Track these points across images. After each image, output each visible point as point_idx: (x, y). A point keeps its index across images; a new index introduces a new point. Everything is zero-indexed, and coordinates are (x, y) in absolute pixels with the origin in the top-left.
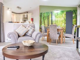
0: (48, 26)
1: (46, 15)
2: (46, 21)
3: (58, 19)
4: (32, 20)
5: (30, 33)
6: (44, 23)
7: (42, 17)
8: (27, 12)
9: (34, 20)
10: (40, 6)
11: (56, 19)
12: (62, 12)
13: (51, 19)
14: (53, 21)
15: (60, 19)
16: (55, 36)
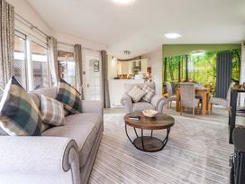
0: (180, 81)
1: (174, 61)
2: (175, 73)
3: (200, 68)
4: (149, 70)
5: (148, 97)
6: (172, 76)
7: (168, 66)
8: (140, 57)
9: (153, 70)
10: (163, 46)
11: (196, 69)
12: (209, 54)
13: (184, 68)
14: (189, 71)
15: (203, 68)
16: (190, 102)
